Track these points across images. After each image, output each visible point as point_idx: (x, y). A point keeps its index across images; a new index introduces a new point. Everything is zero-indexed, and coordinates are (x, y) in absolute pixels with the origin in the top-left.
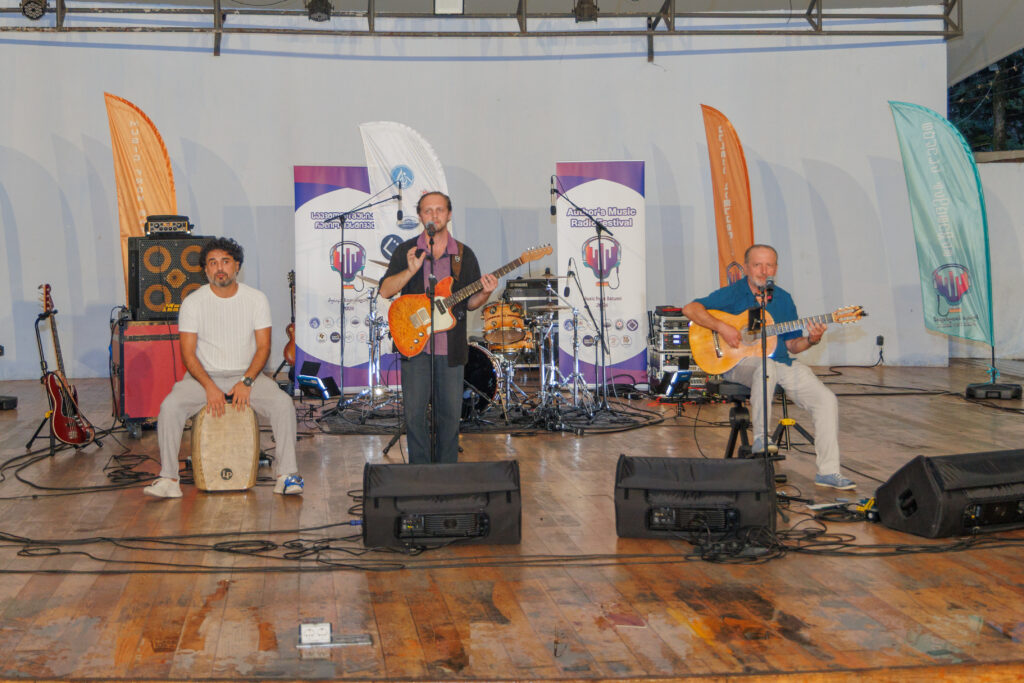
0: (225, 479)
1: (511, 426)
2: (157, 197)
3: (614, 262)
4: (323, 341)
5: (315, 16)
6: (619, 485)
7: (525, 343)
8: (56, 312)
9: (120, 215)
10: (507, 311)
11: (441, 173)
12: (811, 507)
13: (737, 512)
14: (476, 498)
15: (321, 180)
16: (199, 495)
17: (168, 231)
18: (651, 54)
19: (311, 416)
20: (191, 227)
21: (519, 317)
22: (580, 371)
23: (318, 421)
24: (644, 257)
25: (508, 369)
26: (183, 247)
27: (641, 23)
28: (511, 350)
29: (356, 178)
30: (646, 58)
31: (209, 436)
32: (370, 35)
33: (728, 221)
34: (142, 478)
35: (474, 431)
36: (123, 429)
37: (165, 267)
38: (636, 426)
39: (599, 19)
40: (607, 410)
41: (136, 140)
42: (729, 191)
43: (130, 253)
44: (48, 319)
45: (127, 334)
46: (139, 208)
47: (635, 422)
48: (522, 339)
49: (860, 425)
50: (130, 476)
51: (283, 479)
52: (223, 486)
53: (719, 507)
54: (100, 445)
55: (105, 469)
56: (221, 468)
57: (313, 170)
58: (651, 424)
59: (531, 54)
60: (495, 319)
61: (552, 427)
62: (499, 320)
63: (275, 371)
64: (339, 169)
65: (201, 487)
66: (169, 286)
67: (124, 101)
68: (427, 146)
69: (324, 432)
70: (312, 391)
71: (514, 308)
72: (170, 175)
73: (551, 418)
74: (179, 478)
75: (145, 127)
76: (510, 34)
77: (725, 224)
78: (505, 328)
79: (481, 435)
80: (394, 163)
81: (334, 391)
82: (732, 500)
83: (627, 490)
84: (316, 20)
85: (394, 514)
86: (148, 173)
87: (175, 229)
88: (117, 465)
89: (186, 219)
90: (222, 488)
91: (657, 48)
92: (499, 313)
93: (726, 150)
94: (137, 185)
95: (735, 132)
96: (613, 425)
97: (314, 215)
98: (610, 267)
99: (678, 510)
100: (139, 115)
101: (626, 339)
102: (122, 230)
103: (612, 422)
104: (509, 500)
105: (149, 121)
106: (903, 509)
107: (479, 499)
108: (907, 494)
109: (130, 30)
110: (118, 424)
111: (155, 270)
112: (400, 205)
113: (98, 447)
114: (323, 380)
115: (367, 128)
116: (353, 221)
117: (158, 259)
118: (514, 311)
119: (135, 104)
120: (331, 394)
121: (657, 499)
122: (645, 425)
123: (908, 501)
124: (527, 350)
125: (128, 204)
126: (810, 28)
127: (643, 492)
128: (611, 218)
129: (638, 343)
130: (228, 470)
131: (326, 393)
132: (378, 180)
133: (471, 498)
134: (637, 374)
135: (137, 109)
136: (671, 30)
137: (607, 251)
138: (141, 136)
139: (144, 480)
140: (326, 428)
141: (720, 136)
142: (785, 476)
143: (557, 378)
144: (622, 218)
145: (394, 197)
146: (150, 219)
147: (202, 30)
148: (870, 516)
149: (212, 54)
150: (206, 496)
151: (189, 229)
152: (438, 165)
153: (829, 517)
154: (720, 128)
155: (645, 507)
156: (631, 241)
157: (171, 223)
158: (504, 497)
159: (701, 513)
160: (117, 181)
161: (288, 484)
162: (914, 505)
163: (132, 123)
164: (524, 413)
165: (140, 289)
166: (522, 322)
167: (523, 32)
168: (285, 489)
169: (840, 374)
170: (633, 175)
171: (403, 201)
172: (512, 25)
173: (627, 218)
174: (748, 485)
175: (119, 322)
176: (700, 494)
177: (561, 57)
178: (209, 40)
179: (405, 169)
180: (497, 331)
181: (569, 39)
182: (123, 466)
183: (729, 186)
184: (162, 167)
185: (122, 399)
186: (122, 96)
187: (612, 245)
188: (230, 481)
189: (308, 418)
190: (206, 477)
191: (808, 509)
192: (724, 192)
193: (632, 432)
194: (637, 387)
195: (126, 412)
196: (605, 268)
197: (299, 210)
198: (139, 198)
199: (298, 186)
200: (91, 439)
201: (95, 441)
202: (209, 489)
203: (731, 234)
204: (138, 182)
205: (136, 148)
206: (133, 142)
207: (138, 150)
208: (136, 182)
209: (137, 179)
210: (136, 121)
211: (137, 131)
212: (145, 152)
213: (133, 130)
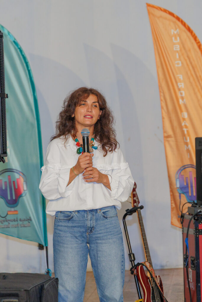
8: (142, 207)
9: (163, 118)
41: (177, 48)
44: (135, 214)
46: (181, 111)
67: (165, 11)
75: (186, 35)
86: (189, 78)
94: (179, 90)
100: (179, 24)
102: (165, 132)
105: (189, 29)
119: (176, 13)
125: (170, 107)
135: (178, 19)
138: (182, 44)
160: (160, 86)
163: (173, 32)
186: (163, 7)
198: (181, 101)
204: (180, 86)
205: (177, 54)
206: (175, 49)
207: (179, 57)
208: (178, 86)
209: (179, 84)
210: (176, 29)
211: (178, 38)
212: (186, 58)
213: (173, 38)
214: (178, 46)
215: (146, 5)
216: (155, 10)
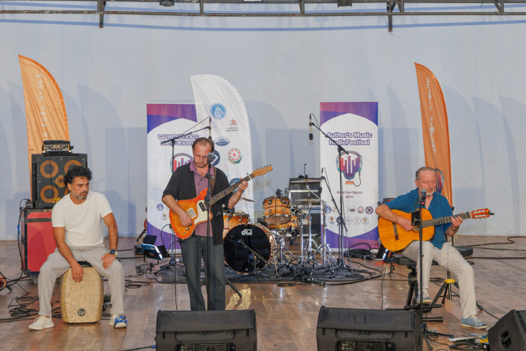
0: (81, 315)
1: (280, 278)
2: (55, 124)
3: (357, 168)
4: (166, 219)
5: (164, 3)
6: (319, 326)
7: (291, 224)
10: (279, 203)
11: (244, 108)
12: (451, 340)
13: (394, 345)
14: (227, 334)
15: (165, 113)
16: (63, 326)
17: (57, 150)
18: (390, 27)
19: (151, 270)
20: (71, 148)
21: (287, 207)
22: (327, 243)
23: (155, 274)
24: (377, 165)
25: (281, 240)
26: (66, 161)
27: (383, 6)
28: (283, 228)
29: (188, 112)
30: (387, 29)
31: (71, 288)
32: (201, 16)
33: (433, 141)
34: (31, 313)
35: (254, 282)
36: (29, 278)
37: (54, 174)
38: (362, 279)
39: (353, 4)
40: (344, 268)
41: (41, 87)
42: (433, 121)
43: (33, 164)
45: (29, 217)
46: (43, 132)
47: (362, 276)
48: (290, 221)
49: (510, 280)
50: (23, 312)
51: (114, 317)
52: (79, 320)
53: (381, 341)
54: (11, 289)
55: (9, 306)
56: (78, 309)
57: (159, 106)
58: (372, 278)
59: (310, 26)
60: (271, 208)
61: (305, 279)
62: (273, 209)
63: (138, 236)
64: (177, 106)
65: (66, 320)
66: (57, 186)
67: (32, 61)
68: (234, 90)
69: (157, 282)
70: (151, 254)
71: (283, 201)
72: (64, 110)
73: (306, 273)
74: (51, 315)
75: (46, 78)
76: (293, 15)
77: (430, 144)
78: (278, 215)
79: (258, 285)
80: (213, 102)
81: (166, 255)
82: (389, 336)
83: (324, 329)
84: (165, 5)
85: (175, 343)
86: (49, 109)
87: (61, 149)
88: (17, 304)
89: (68, 143)
90: (78, 322)
91: (394, 23)
92: (273, 204)
93: (432, 94)
94: (42, 117)
95: (437, 82)
96: (347, 279)
97: (160, 136)
98: (355, 171)
99: (356, 342)
100: (42, 70)
101: (365, 220)
103: (347, 276)
104: (248, 335)
105: (49, 75)
106: (503, 343)
107: (229, 334)
108: (506, 334)
109: (42, 12)
110: (24, 275)
111: (48, 176)
112: (210, 133)
113: (8, 291)
114: (158, 247)
115: (195, 79)
116: (186, 140)
117: (50, 169)
118: (283, 203)
119: (40, 63)
120: (163, 257)
121: (342, 335)
122: (367, 279)
123: (506, 338)
124: (293, 228)
126: (496, 10)
127: (334, 330)
128: (356, 139)
129: (372, 222)
130: (82, 310)
131: (161, 256)
132: (202, 113)
133: (224, 333)
134: (372, 242)
135: (42, 67)
136: (402, 12)
137: (353, 161)
138: (44, 84)
139: (32, 315)
140: (160, 279)
141: (428, 85)
142: (442, 318)
143: (313, 247)
144: (362, 139)
145: (206, 128)
146: (46, 143)
147: (89, 12)
148: (485, 347)
149: (98, 27)
150: (68, 327)
151: (70, 149)
152: (242, 104)
153: (459, 347)
154: (428, 79)
155: (336, 340)
156: (369, 155)
157: (59, 146)
158: (245, 332)
159: (371, 345)
161: (117, 321)
162: (509, 341)
163: (38, 75)
164: (291, 269)
165: (38, 189)
166: (289, 211)
167: (303, 13)
168: (115, 325)
169: (513, 242)
170: (370, 111)
171: (212, 131)
172: (296, 8)
173: (366, 139)
174: (400, 327)
175: (24, 210)
176: (370, 332)
177: (330, 29)
178: (96, 18)
179: (220, 106)
180: (272, 216)
181: (336, 17)
182: (21, 305)
183: (433, 118)
184: (58, 105)
185: (26, 259)
186: (31, 58)
187: (356, 157)
188: (84, 317)
189: (148, 271)
190: (68, 314)
191: (449, 341)
192: (431, 121)
193: (358, 284)
194: (371, 251)
195: (29, 268)
196: (351, 172)
197: (149, 133)
198: (42, 124)
199: (149, 117)
200: (5, 285)
201: (7, 287)
202: (70, 322)
203: (435, 150)
204: (42, 114)
205: (40, 92)
206: (38, 88)
207: (42, 94)
208: (41, 114)
209: (41, 112)
210: (40, 74)
211: (41, 81)
212: (47, 94)
213: (38, 80)
214: (41, 86)
215: (18, 56)
216: (24, 59)
